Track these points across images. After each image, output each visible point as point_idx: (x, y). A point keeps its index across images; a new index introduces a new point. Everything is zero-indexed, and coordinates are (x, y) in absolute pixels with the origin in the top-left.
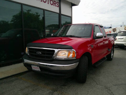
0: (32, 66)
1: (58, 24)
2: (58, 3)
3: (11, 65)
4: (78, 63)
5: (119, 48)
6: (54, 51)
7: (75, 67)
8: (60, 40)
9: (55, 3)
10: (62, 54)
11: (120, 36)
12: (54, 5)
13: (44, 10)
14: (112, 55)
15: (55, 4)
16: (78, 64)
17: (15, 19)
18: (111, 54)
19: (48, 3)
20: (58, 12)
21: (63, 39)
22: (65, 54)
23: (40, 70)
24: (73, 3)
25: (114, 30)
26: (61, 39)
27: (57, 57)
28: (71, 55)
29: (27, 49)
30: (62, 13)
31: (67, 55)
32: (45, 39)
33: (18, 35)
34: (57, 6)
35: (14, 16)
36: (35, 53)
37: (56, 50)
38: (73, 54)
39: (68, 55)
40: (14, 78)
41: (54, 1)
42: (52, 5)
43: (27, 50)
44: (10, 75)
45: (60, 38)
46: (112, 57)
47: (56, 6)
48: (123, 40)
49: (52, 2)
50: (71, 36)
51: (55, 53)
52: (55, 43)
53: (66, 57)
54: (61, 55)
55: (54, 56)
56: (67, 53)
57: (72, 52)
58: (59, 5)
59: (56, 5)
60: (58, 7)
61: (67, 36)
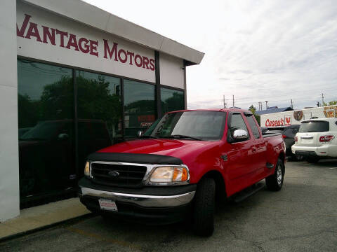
0: (100, 201)
1: (153, 99)
2: (154, 61)
3: (47, 203)
4: (194, 192)
5: (307, 161)
6: (146, 168)
7: (188, 201)
8: (158, 145)
9: (146, 61)
10: (162, 175)
11: (304, 132)
12: (144, 67)
13: (122, 79)
14: (280, 177)
15: (147, 64)
16: (195, 196)
17: (51, 96)
18: (276, 176)
19: (131, 64)
20: (153, 80)
21: (164, 144)
22: (168, 174)
23: (116, 209)
24: (188, 59)
25: (298, 115)
26: (161, 143)
27: (152, 180)
28: (180, 176)
29: (88, 165)
30: (162, 83)
31: (170, 177)
32: (125, 145)
33: (61, 135)
34: (151, 68)
35: (47, 88)
36: (107, 172)
37: (150, 167)
38: (184, 173)
39: (174, 177)
40: (57, 230)
41: (145, 58)
42: (139, 66)
43: (88, 168)
44: (49, 223)
45: (158, 142)
46: (279, 183)
47: (148, 68)
48: (311, 142)
49: (139, 61)
50: (181, 137)
51: (147, 173)
52: (146, 153)
53: (170, 181)
54: (160, 176)
55: (145, 179)
56: (171, 172)
57: (181, 170)
58: (154, 65)
59: (149, 65)
60: (153, 70)
61: (173, 137)
